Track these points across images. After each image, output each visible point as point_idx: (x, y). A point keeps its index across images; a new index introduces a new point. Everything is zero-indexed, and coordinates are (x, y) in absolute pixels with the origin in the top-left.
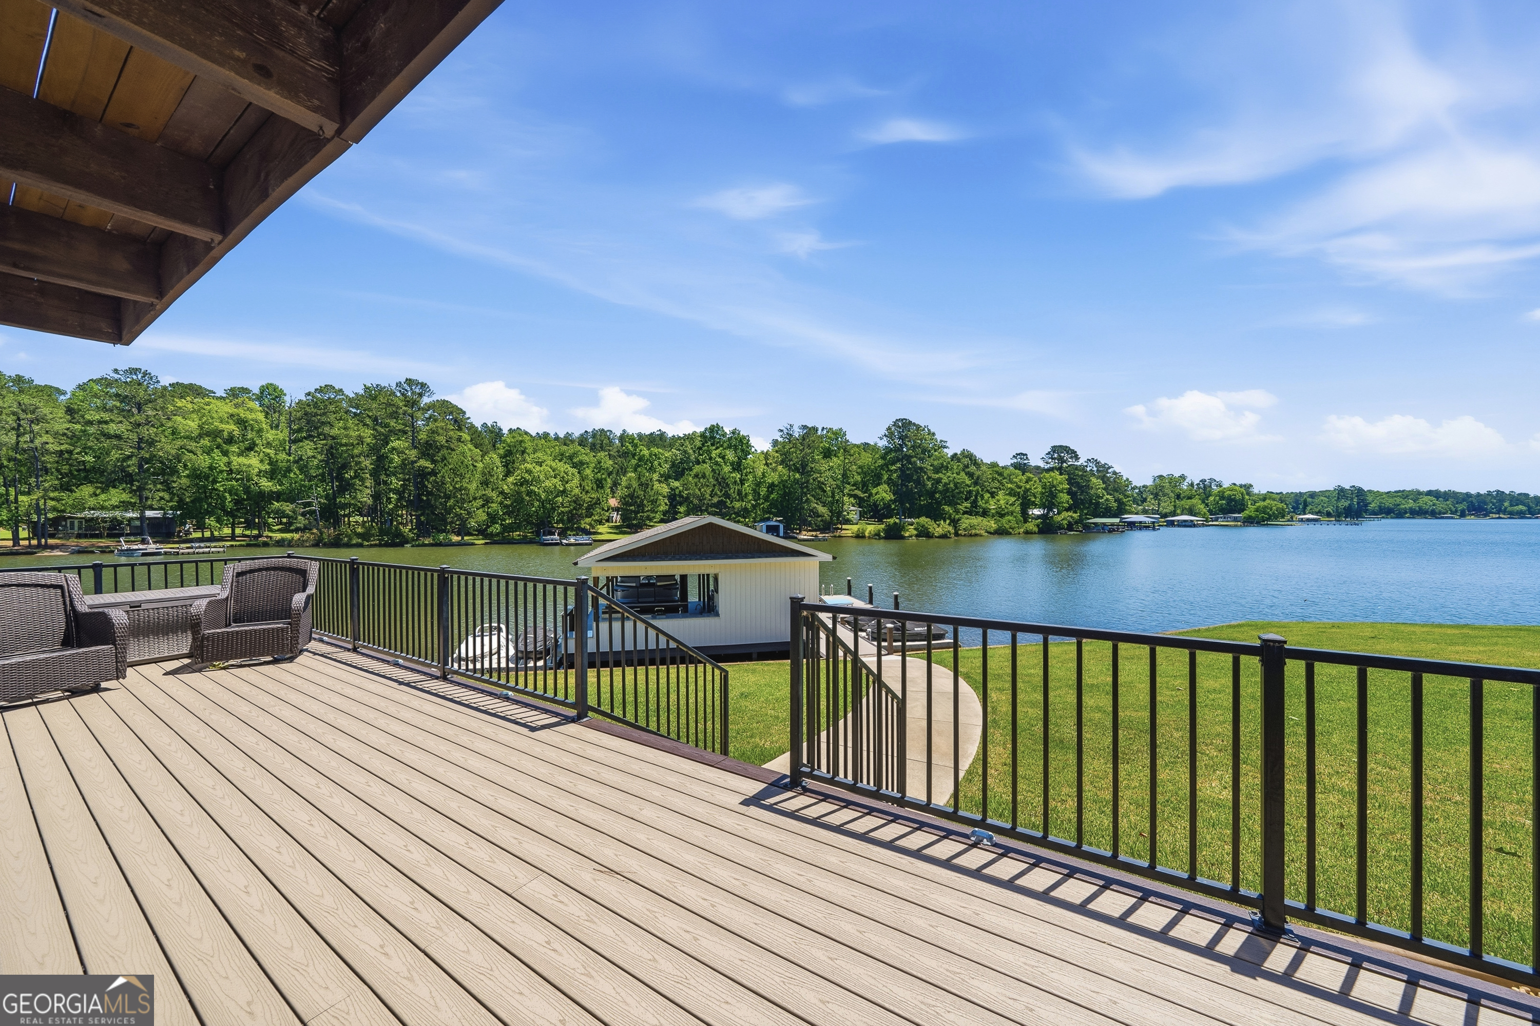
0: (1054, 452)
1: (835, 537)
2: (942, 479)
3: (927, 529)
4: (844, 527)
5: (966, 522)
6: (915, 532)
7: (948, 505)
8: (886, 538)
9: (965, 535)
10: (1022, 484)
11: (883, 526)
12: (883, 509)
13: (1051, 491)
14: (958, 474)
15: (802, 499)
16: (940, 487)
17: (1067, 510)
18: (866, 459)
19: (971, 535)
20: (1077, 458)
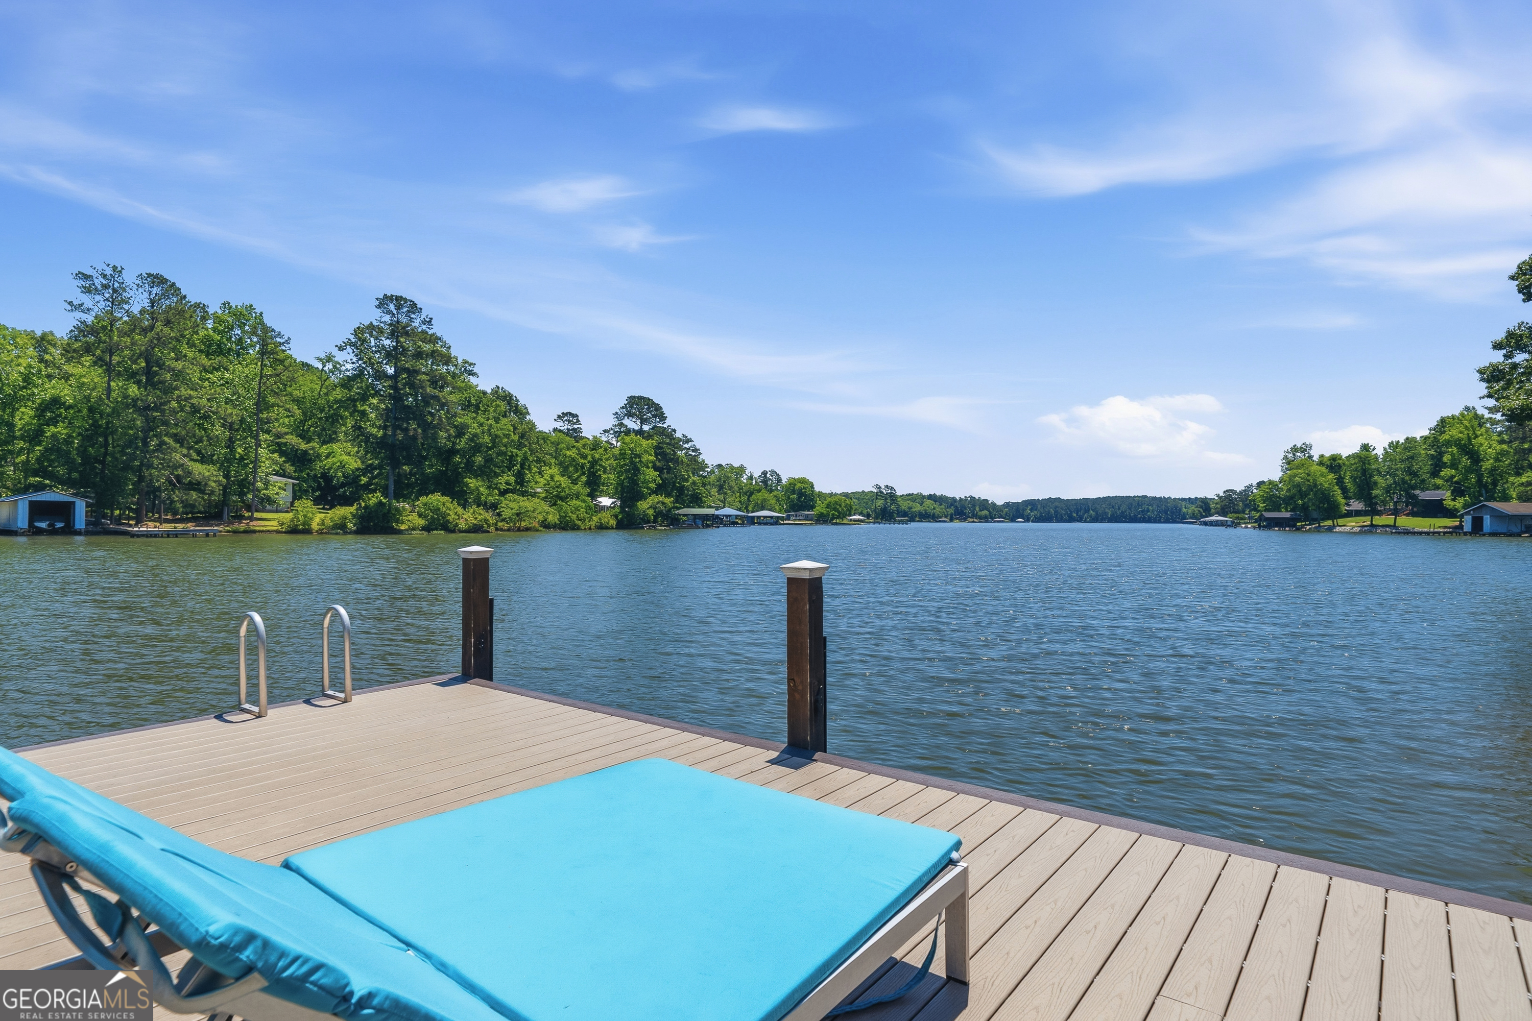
0: (631, 407)
1: (235, 532)
2: (468, 426)
3: (444, 515)
4: (256, 515)
5: (511, 505)
6: (422, 522)
7: (476, 477)
8: (358, 532)
9: (508, 530)
10: (587, 451)
11: (353, 509)
12: (343, 485)
13: (632, 462)
14: (497, 420)
15: (146, 444)
16: (462, 443)
17: (656, 492)
18: (307, 387)
19: (519, 530)
20: (663, 418)
